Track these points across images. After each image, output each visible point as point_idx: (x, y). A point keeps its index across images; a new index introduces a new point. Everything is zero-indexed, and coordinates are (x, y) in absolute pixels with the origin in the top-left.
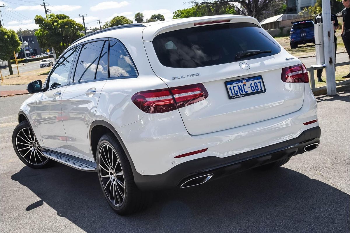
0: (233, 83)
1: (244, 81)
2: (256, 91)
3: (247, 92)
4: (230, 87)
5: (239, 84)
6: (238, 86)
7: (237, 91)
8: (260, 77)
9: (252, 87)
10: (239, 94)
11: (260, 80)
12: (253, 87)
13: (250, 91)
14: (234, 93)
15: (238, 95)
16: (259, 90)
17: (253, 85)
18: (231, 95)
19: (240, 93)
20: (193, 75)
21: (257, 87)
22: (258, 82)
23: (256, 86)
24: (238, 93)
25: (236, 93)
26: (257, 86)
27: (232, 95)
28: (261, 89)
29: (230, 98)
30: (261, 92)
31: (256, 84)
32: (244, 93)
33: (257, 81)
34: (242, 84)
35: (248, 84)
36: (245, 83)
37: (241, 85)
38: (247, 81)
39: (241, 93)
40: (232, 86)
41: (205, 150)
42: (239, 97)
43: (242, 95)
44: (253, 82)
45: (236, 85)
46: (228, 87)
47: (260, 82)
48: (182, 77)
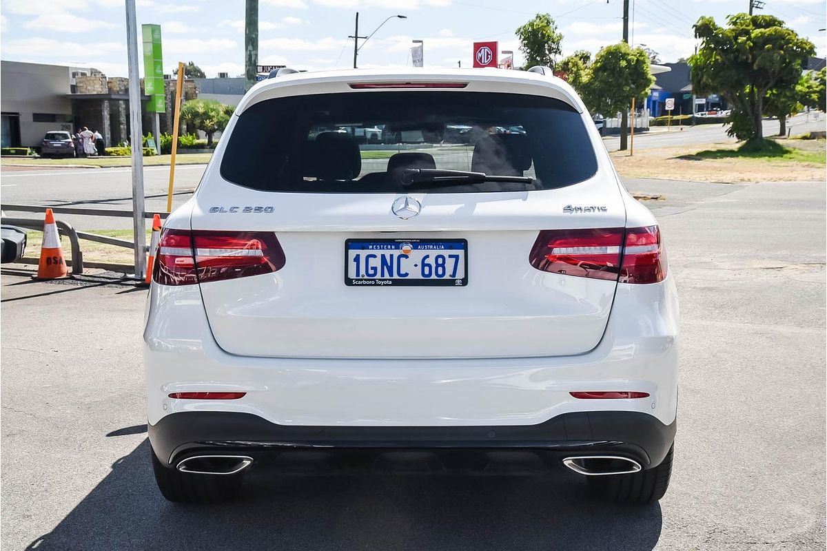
0: (371, 247)
1: (407, 247)
2: (434, 277)
3: (407, 274)
4: (358, 256)
5: (387, 253)
6: (383, 256)
7: (375, 269)
8: (462, 244)
9: (424, 265)
10: (378, 276)
11: (460, 253)
12: (430, 266)
13: (416, 274)
14: (363, 271)
15: (374, 280)
16: (447, 277)
17: (431, 261)
18: (352, 275)
19: (383, 275)
20: (259, 209)
21: (440, 269)
22: (450, 256)
23: (438, 265)
24: (375, 274)
25: (371, 272)
26: (443, 265)
27: (358, 274)
28: (454, 274)
29: (348, 282)
30: (451, 283)
31: (440, 261)
32: (396, 276)
33: (446, 253)
34: (396, 253)
35: (417, 255)
36: (409, 251)
37: (392, 256)
38: (415, 247)
39: (387, 276)
40: (363, 254)
41: (239, 395)
42: (376, 285)
43: (386, 280)
44: (433, 253)
45: (378, 253)
46: (353, 253)
47: (457, 257)
48: (233, 209)
